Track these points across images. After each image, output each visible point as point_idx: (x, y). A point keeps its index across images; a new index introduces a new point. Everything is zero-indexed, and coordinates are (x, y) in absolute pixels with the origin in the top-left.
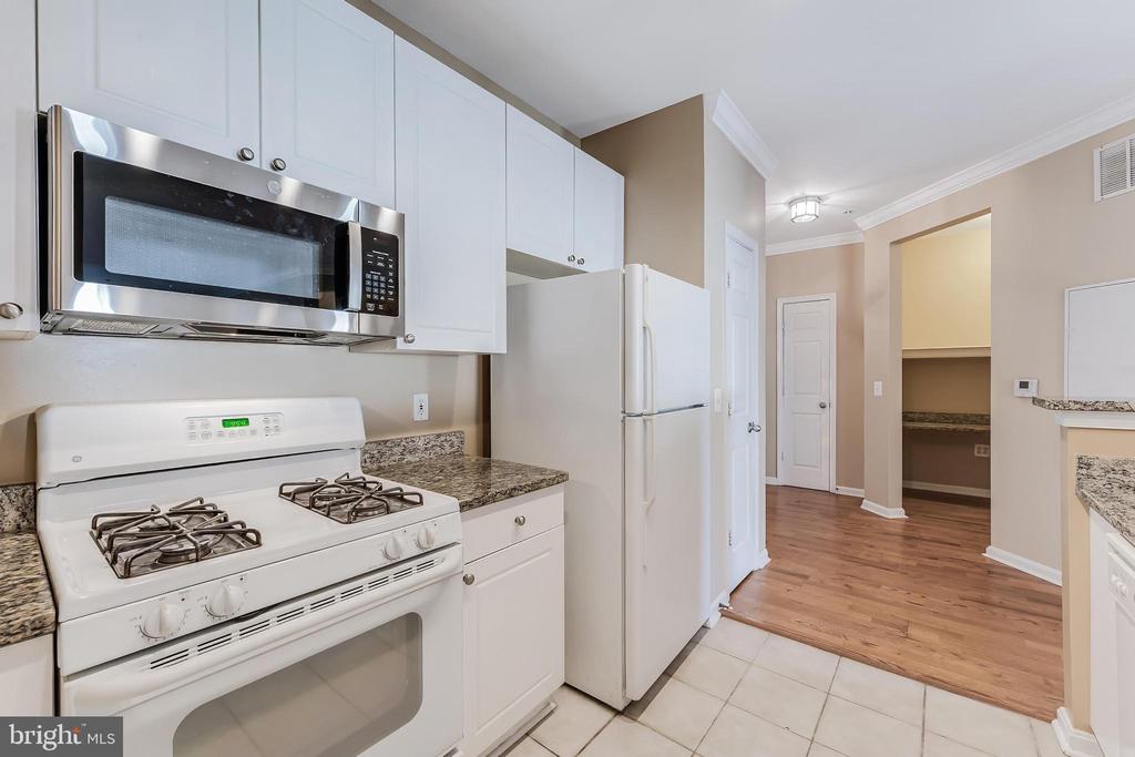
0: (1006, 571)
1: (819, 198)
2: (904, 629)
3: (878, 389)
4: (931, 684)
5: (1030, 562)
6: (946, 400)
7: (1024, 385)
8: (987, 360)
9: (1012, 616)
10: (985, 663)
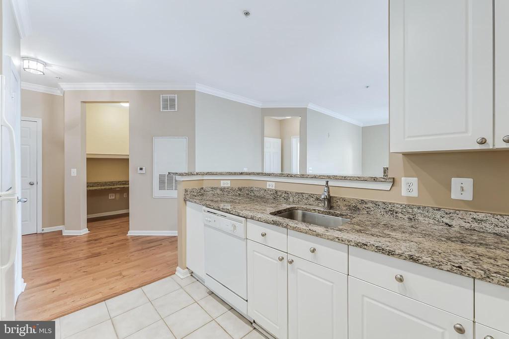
0: (137, 238)
1: (46, 63)
2: (121, 274)
3: (74, 172)
4: (142, 286)
5: (144, 231)
6: (108, 176)
7: (141, 169)
8: (128, 160)
9: (148, 250)
10: (151, 269)
